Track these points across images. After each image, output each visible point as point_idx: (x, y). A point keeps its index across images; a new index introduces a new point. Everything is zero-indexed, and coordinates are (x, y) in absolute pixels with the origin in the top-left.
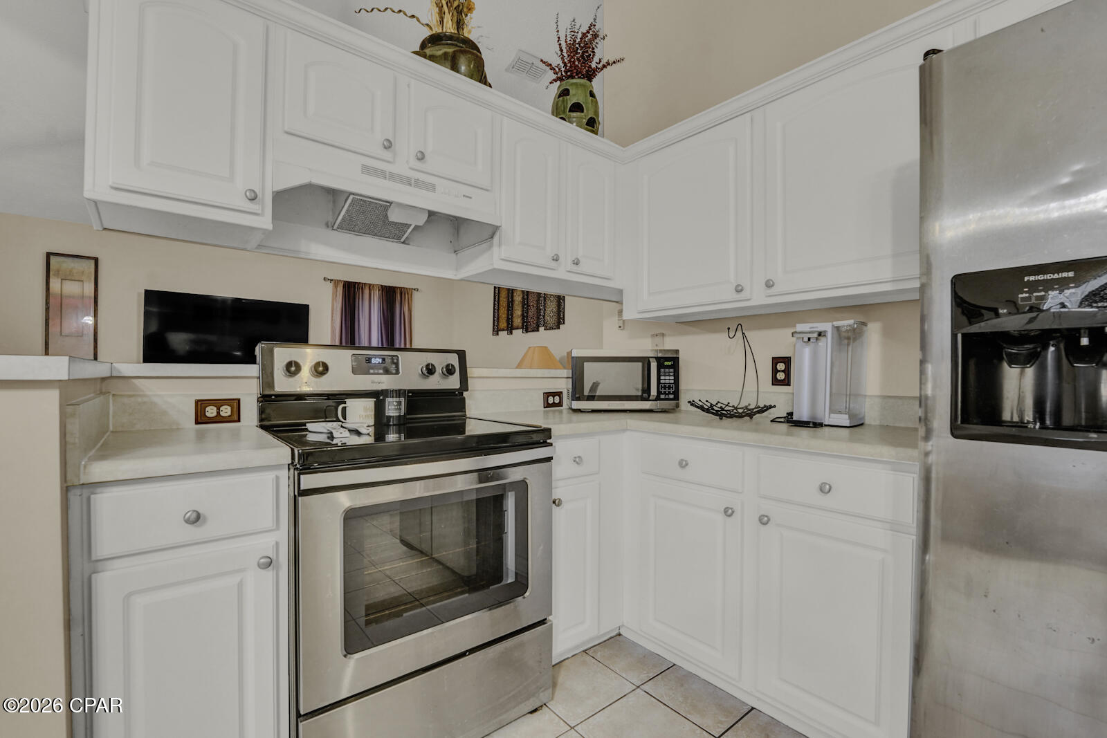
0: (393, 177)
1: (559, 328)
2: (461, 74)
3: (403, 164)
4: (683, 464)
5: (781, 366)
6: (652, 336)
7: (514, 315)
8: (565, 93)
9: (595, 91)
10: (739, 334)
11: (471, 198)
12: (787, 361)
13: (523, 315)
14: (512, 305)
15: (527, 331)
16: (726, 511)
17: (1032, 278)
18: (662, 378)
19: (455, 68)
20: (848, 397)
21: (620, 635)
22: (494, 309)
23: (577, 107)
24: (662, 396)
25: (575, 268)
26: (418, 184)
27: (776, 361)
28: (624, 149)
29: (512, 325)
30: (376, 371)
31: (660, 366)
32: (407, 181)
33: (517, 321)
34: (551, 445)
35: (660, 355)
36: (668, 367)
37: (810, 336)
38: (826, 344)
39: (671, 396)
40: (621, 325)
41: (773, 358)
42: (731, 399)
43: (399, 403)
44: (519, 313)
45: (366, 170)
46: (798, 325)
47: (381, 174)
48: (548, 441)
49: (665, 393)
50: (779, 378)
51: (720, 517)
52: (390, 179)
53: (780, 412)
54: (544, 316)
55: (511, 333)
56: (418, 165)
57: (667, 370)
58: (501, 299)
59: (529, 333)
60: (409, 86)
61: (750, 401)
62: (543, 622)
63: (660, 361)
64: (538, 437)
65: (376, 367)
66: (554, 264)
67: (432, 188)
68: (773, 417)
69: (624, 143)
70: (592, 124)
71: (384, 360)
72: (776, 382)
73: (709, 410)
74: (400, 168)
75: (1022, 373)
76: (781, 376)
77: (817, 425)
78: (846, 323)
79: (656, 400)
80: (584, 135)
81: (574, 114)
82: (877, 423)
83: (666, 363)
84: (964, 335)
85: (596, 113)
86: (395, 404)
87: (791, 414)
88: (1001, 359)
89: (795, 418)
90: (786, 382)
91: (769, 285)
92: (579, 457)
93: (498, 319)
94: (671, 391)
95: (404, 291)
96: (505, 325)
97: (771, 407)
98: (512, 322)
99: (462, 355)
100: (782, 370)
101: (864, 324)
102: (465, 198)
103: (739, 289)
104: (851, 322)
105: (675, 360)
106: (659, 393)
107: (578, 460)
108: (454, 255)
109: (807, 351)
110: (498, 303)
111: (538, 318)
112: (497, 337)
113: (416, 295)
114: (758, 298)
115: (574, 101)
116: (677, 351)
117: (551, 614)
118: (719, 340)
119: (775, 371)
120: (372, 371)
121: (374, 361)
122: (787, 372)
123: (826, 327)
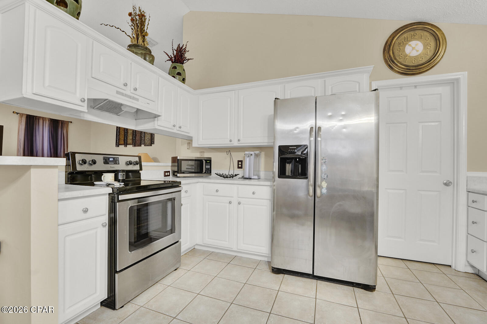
0: (126, 95)
1: (151, 146)
2: (147, 61)
3: (128, 91)
4: (217, 191)
5: (240, 163)
6: (200, 152)
7: (128, 139)
8: (175, 68)
9: (185, 69)
10: (229, 153)
11: (149, 104)
12: (241, 161)
13: (133, 139)
14: (127, 134)
15: (135, 146)
16: (230, 202)
17: (290, 148)
18: (206, 166)
19: (145, 59)
20: (257, 172)
21: (194, 248)
22: (117, 135)
23: (179, 74)
24: (206, 172)
25: (179, 129)
26: (134, 98)
27: (239, 161)
28: (194, 90)
29: (127, 143)
30: (111, 163)
31: (206, 162)
32: (130, 97)
33: (130, 141)
34: (181, 186)
35: (206, 159)
36: (208, 163)
37: (249, 155)
38: (252, 157)
39: (209, 172)
40: (189, 148)
41: (238, 161)
42: (226, 173)
43: (124, 175)
44: (131, 138)
45: (118, 92)
46: (246, 152)
47: (122, 94)
48: (180, 185)
49: (207, 171)
50: (239, 166)
51: (228, 205)
52: (125, 96)
53: (240, 176)
54: (144, 140)
55: (126, 146)
56: (134, 92)
57: (208, 164)
58: (120, 131)
59: (136, 147)
60: (131, 63)
61: (231, 173)
62: (177, 242)
63: (206, 161)
64: (176, 185)
65: (111, 161)
66: (173, 128)
67: (137, 100)
68: (239, 177)
69: (195, 88)
70: (184, 80)
71: (114, 159)
72: (239, 168)
73: (220, 175)
74: (128, 93)
75: (289, 165)
76: (240, 166)
77: (250, 179)
78: (257, 152)
79: (204, 173)
80: (181, 84)
81: (178, 76)
82: (263, 178)
83: (208, 162)
84: (280, 158)
85: (185, 76)
86: (122, 175)
87: (244, 176)
88: (286, 163)
89: (245, 177)
90: (241, 168)
91: (239, 140)
92: (187, 191)
93: (119, 139)
94: (209, 170)
95: (63, 122)
96: (123, 142)
97: (238, 175)
98: (127, 141)
99: (140, 158)
100: (240, 165)
101: (261, 152)
102: (148, 104)
103: (231, 141)
104: (258, 152)
105: (210, 161)
106: (206, 171)
107: (186, 192)
108: (135, 121)
109: (248, 159)
110: (119, 132)
111: (141, 140)
112: (118, 147)
113: (70, 125)
114: (235, 144)
115: (178, 71)
116: (211, 158)
117: (181, 239)
118: (224, 155)
119: (238, 164)
120: (110, 163)
121: (110, 159)
122: (242, 164)
123: (252, 153)
